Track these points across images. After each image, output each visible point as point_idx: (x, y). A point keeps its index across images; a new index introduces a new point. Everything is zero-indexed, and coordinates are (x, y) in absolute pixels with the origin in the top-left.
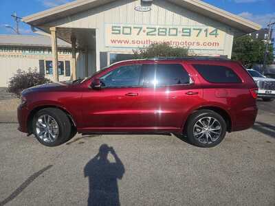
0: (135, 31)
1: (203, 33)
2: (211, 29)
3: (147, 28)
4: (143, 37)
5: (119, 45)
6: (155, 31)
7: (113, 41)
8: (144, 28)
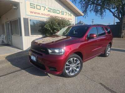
0: (42, 9)
1: (67, 14)
2: (70, 13)
3: (48, 8)
4: (46, 12)
5: (35, 15)
6: (51, 10)
7: (31, 12)
8: (47, 7)
